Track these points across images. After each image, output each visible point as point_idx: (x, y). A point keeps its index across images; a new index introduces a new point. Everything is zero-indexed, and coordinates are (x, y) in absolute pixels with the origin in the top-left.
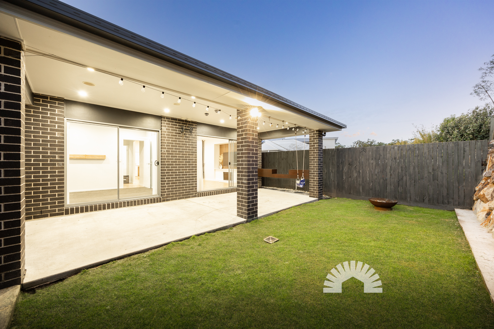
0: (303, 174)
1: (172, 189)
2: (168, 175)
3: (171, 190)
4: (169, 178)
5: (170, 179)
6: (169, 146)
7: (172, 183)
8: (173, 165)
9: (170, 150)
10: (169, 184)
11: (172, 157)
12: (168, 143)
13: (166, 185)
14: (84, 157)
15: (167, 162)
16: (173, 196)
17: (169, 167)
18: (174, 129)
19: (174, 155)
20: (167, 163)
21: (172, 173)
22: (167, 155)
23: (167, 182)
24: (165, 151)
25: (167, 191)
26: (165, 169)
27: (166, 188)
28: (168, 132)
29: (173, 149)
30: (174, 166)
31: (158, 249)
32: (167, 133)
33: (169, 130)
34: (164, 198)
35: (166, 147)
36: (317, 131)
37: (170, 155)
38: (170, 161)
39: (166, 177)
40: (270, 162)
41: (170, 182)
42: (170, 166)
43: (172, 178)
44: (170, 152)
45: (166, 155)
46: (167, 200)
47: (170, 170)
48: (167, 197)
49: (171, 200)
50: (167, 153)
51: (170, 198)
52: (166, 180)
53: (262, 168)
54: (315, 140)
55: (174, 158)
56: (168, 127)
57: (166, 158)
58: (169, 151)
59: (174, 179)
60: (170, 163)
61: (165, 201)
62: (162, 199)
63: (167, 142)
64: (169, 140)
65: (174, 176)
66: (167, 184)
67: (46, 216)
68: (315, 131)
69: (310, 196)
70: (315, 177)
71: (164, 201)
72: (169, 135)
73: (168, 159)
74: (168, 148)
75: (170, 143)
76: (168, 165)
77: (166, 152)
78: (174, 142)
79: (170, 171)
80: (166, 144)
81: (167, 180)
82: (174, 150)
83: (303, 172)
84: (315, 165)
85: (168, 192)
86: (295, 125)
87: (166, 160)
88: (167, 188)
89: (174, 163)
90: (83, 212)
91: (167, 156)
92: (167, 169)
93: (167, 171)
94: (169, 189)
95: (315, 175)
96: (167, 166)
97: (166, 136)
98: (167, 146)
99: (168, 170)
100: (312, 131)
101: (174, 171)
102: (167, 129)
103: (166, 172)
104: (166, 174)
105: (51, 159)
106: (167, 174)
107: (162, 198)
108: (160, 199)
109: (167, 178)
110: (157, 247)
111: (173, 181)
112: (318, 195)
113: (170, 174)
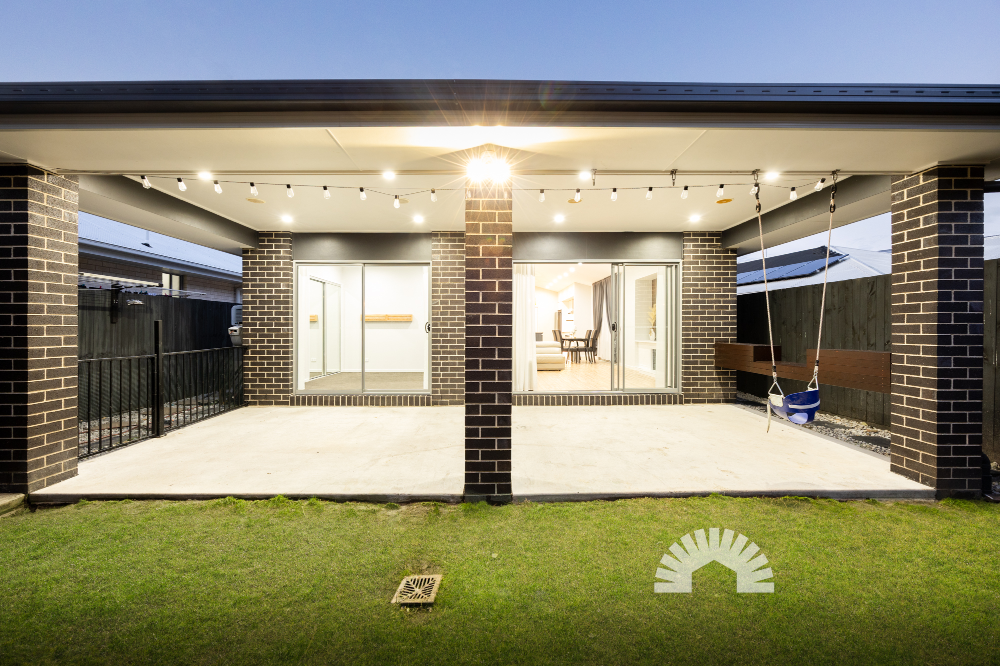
0: (816, 368)
1: (452, 381)
2: (444, 352)
3: (449, 383)
4: (446, 358)
5: (449, 361)
6: (447, 291)
7: (452, 369)
8: (454, 330)
9: (449, 300)
10: (446, 370)
11: (452, 313)
12: (444, 286)
13: (439, 372)
14: (383, 319)
15: (442, 324)
16: (454, 397)
17: (446, 336)
18: (457, 255)
19: (457, 311)
20: (441, 328)
21: (451, 347)
22: (441, 311)
23: (441, 366)
24: (437, 303)
25: (441, 384)
26: (439, 338)
27: (439, 378)
28: (444, 263)
29: (454, 297)
30: (457, 333)
31: (201, 501)
32: (442, 266)
33: (447, 258)
34: (435, 399)
35: (439, 294)
36: (928, 174)
37: (449, 311)
38: (449, 322)
39: (439, 356)
40: (784, 323)
41: (449, 367)
42: (449, 333)
43: (452, 358)
44: (449, 305)
45: (439, 311)
46: (443, 404)
47: (449, 341)
48: (442, 397)
49: (450, 404)
50: (441, 306)
51: (448, 400)
52: (439, 361)
53: (738, 342)
54: (921, 218)
55: (457, 317)
56: (444, 252)
57: (439, 316)
58: (447, 302)
59: (457, 361)
60: (449, 327)
61: (438, 405)
62: (431, 400)
63: (441, 283)
64: (446, 280)
65: (457, 355)
66: (442, 370)
67: (270, 403)
68: (921, 177)
69: (894, 469)
70: (921, 388)
71: (435, 404)
72: (446, 269)
73: (444, 319)
74: (444, 297)
75: (448, 286)
76: (444, 330)
77: (439, 305)
78: (457, 283)
79: (449, 343)
80: (439, 289)
81: (442, 361)
82: (457, 300)
83: (818, 362)
84: (921, 334)
85: (444, 386)
86: (834, 173)
87: (440, 321)
88: (441, 378)
89: (457, 326)
90: (311, 405)
91: (442, 314)
92: (441, 339)
93: (441, 344)
94: (446, 381)
95: (921, 376)
96: (441, 333)
97: (439, 272)
98: (442, 291)
99: (444, 341)
100: (906, 179)
101: (457, 344)
102: (442, 258)
103: (439, 345)
104: (439, 350)
105: (276, 322)
106: (441, 350)
107: (431, 398)
108: (428, 399)
109: (442, 358)
110: (205, 497)
111: (454, 364)
112: (935, 472)
113: (449, 350)
